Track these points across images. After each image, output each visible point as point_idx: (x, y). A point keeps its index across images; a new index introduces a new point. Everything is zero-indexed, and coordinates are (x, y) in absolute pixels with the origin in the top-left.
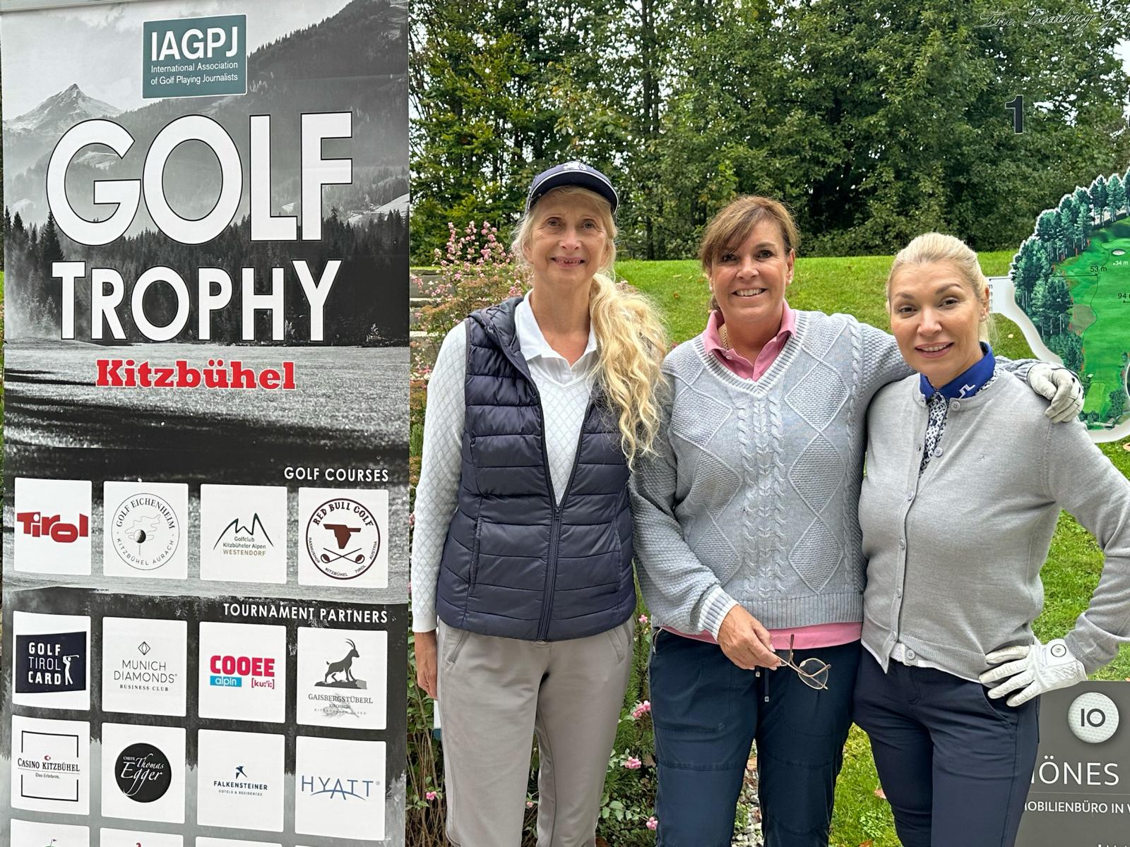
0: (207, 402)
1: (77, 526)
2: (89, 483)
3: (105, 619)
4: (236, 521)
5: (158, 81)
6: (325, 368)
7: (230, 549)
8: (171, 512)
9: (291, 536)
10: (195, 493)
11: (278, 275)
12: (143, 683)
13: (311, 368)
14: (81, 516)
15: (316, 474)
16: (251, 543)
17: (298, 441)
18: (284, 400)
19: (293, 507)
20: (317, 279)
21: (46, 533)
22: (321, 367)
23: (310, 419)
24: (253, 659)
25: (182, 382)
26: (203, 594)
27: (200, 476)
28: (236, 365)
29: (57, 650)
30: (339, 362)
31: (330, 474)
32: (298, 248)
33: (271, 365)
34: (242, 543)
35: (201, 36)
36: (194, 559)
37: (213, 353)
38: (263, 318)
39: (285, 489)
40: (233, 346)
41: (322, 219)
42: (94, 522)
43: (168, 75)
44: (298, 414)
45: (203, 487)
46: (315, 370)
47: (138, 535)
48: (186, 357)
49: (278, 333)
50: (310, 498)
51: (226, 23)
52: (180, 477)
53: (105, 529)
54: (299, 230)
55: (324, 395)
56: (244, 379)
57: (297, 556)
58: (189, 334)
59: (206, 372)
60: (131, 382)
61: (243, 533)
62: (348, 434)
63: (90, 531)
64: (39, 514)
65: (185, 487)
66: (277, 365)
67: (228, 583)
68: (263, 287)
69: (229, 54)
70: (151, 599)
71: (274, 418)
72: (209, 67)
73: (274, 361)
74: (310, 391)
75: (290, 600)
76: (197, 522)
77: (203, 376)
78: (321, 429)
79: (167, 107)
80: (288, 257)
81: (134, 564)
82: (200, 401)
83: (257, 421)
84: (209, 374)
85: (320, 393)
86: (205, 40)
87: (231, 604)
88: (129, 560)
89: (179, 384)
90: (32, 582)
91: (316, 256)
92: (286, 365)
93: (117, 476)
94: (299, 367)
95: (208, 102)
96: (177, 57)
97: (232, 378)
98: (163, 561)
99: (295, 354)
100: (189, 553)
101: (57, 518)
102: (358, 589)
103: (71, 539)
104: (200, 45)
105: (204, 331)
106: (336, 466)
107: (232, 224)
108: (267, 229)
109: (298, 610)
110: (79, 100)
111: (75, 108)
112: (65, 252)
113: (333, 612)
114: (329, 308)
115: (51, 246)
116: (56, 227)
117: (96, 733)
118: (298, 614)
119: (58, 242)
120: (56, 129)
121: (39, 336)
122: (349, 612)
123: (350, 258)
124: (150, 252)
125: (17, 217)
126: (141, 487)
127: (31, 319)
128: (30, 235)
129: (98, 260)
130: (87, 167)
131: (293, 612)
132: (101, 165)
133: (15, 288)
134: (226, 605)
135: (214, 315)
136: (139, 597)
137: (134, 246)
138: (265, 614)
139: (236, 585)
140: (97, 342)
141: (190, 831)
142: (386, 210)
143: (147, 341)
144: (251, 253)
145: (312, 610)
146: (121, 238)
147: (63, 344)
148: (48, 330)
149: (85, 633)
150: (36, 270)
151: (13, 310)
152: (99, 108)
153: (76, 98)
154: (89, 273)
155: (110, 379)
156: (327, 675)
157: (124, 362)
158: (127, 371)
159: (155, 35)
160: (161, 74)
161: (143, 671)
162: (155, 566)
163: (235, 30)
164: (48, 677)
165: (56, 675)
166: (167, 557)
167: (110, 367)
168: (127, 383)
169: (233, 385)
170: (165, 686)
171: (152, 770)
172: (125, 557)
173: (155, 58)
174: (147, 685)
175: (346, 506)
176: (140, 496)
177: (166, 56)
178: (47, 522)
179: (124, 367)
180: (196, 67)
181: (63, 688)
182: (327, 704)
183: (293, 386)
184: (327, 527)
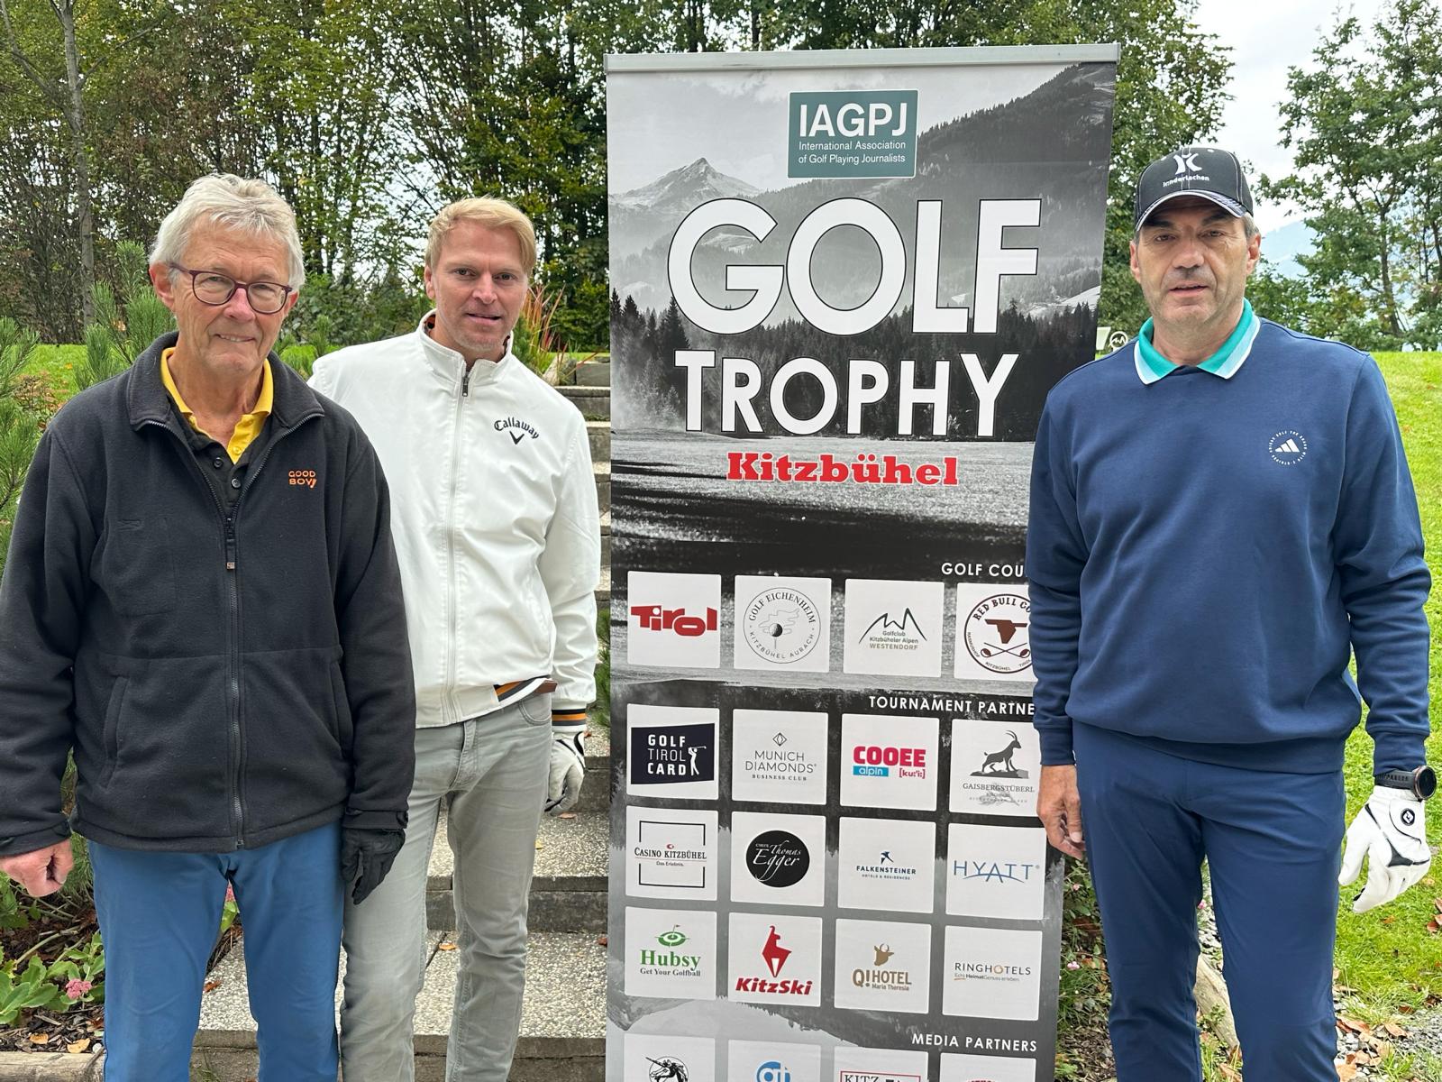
0: (855, 497)
1: (705, 620)
2: (718, 578)
3: (735, 711)
4: (886, 616)
5: (808, 159)
6: (994, 464)
7: (876, 643)
8: (811, 606)
9: (947, 631)
10: (838, 587)
11: (943, 369)
12: (778, 773)
13: (977, 463)
14: (709, 610)
15: (978, 570)
16: (902, 638)
17: (959, 537)
18: (944, 495)
19: (950, 602)
20: (989, 373)
21: (668, 626)
22: (989, 463)
23: (974, 515)
24: (902, 750)
25: (827, 476)
26: (846, 687)
27: (845, 571)
28: (890, 461)
29: (682, 742)
30: (1010, 458)
31: (995, 570)
32: (970, 341)
33: (930, 460)
34: (890, 637)
35: (861, 111)
36: (837, 653)
37: (863, 447)
38: (923, 415)
39: (942, 584)
40: (887, 441)
41: (998, 311)
42: (723, 615)
43: (819, 153)
44: (960, 510)
45: (849, 582)
46: (982, 466)
47: (773, 629)
48: (833, 451)
49: (940, 427)
50: (969, 594)
51: (893, 98)
52: (822, 571)
53: (736, 623)
54: (971, 322)
55: (990, 491)
56: (898, 474)
57: (953, 650)
58: (837, 426)
59: (854, 466)
60: (767, 476)
61: (893, 628)
62: (1017, 530)
63: (719, 624)
64: (659, 607)
65: (829, 581)
67: (875, 676)
68: (924, 379)
69: (895, 133)
70: (788, 692)
71: (931, 514)
72: (869, 146)
73: (934, 456)
74: (975, 487)
75: (945, 693)
76: (841, 617)
77: (851, 471)
78: (985, 525)
79: (817, 188)
80: (955, 349)
81: (768, 657)
82: (847, 496)
83: (912, 516)
84: (858, 468)
85: (986, 489)
86: (866, 116)
87: (877, 697)
88: (763, 654)
89: (822, 479)
90: (652, 675)
91: (989, 351)
92: (948, 460)
93: (750, 570)
94: (965, 462)
95: (867, 184)
96: (832, 134)
97: (884, 473)
98: (801, 654)
99: (959, 449)
100: (831, 647)
101: (682, 611)
102: (1022, 683)
103: (698, 632)
104: (861, 122)
105: (854, 424)
106: (1002, 563)
107: (891, 315)
108: (929, 321)
109: (953, 703)
110: (709, 177)
111: (703, 185)
112: (690, 340)
113: (992, 704)
114: (1001, 404)
115: (674, 332)
116: (679, 313)
117: (725, 822)
118: (953, 708)
119: (682, 329)
120: (680, 207)
121: (659, 427)
122: (1011, 705)
123: (1029, 351)
124: (793, 341)
125: (630, 301)
126: (777, 582)
127: (649, 409)
128: (647, 319)
129: (731, 349)
130: (718, 250)
131: (948, 705)
132: (735, 249)
133: (626, 376)
134: (872, 698)
135: (867, 409)
136: (775, 689)
137: (774, 336)
138: (916, 707)
139: (883, 678)
140: (729, 434)
141: (830, 913)
142: (1073, 302)
143: (787, 433)
144: (912, 345)
145: (968, 703)
146: (759, 326)
147: (689, 435)
148: (670, 421)
149: (713, 725)
150: (655, 358)
151: (623, 399)
152: (733, 186)
153: (705, 174)
154: (719, 362)
155: (743, 472)
156: (984, 766)
157: (760, 455)
158: (763, 464)
159: (804, 108)
160: (809, 152)
161: (778, 761)
162: (793, 659)
163: (904, 106)
164: (671, 768)
165: (680, 766)
166: (806, 651)
167: (743, 460)
168: (763, 477)
169: (885, 480)
170: (803, 775)
171: (787, 856)
172: (758, 650)
173: (803, 133)
174: (782, 774)
175: (1011, 601)
176: (776, 591)
177: (818, 132)
178: (669, 616)
179: (761, 459)
180: (854, 144)
181: (688, 778)
182: (984, 792)
183: (954, 482)
184: (989, 622)
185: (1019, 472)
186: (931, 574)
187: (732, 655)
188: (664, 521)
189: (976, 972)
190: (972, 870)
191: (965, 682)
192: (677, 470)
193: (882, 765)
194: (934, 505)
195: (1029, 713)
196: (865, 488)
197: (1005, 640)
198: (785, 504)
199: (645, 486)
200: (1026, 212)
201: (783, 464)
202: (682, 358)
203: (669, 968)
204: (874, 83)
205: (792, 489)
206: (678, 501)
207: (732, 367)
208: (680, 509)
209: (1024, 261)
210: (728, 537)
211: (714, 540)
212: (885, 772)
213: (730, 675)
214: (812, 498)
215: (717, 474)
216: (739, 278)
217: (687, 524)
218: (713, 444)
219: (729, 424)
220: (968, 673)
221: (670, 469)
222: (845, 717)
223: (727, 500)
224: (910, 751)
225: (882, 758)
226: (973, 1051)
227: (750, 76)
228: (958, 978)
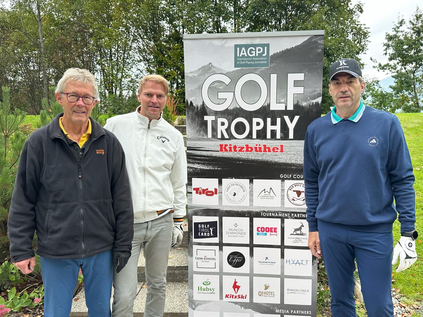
0: (255, 156)
1: (214, 192)
2: (217, 179)
3: (223, 217)
4: (265, 190)
5: (240, 63)
6: (294, 146)
7: (263, 197)
8: (244, 187)
9: (282, 194)
10: (251, 182)
11: (279, 120)
12: (235, 235)
13: (289, 146)
14: (215, 188)
15: (290, 176)
16: (269, 196)
17: (285, 167)
18: (280, 155)
19: (283, 186)
20: (291, 121)
21: (203, 193)
22: (292, 146)
23: (289, 161)
24: (270, 228)
25: (247, 151)
26: (254, 210)
27: (253, 177)
28: (265, 146)
29: (208, 226)
30: (298, 145)
31: (295, 176)
32: (286, 112)
33: (276, 145)
34: (266, 196)
35: (254, 49)
36: (251, 200)
37: (257, 142)
38: (273, 133)
39: (280, 181)
40: (264, 140)
41: (294, 104)
42: (219, 190)
43: (243, 61)
44: (285, 159)
45: (254, 180)
47: (233, 194)
48: (249, 143)
49: (278, 136)
50: (288, 183)
51: (263, 46)
52: (247, 177)
53: (223, 192)
54: (286, 107)
55: (293, 154)
56: (267, 150)
57: (284, 199)
58: (250, 136)
59: (255, 148)
60: (230, 150)
61: (267, 193)
62: (301, 165)
63: (218, 193)
64: (201, 188)
65: (248, 180)
66: (278, 146)
67: (262, 207)
68: (274, 123)
69: (264, 55)
70: (238, 212)
71: (277, 161)
72: (257, 59)
73: (277, 144)
74: (289, 153)
75: (282, 211)
76: (252, 190)
77: (254, 149)
78: (292, 164)
79: (243, 70)
80: (282, 114)
81: (232, 202)
82: (253, 156)
83: (271, 161)
84: (256, 148)
85: (292, 153)
86: (255, 51)
87: (263, 213)
88: (231, 201)
89: (246, 151)
90: (199, 207)
91: (292, 115)
92: (281, 145)
93: (226, 177)
94: (285, 146)
95: (257, 69)
96: (246, 55)
97: (263, 149)
98: (241, 201)
99: (284, 142)
100: (250, 199)
101: (207, 189)
102: (303, 208)
103: (212, 195)
104: (254, 52)
105: (254, 136)
106: (297, 174)
107: (264, 105)
108: (274, 107)
109: (285, 214)
110: (212, 68)
111: (211, 70)
112: (208, 113)
113: (295, 214)
114: (295, 130)
115: (203, 111)
116: (205, 105)
117: (221, 249)
118: (284, 215)
119: (206, 110)
120: (204, 76)
121: (200, 137)
122: (301, 214)
123: (302, 115)
124: (237, 113)
125: (191, 102)
126: (234, 180)
127: (197, 132)
128: (196, 107)
129: (220, 115)
130: (215, 88)
131: (283, 215)
132: (220, 88)
133: (191, 123)
134: (262, 213)
135: (258, 131)
136: (234, 211)
137: (231, 111)
138: (274, 216)
139: (264, 207)
140: (219, 139)
141: (251, 275)
142: (314, 101)
143: (236, 139)
144: (270, 114)
145: (289, 214)
146: (227, 109)
147: (208, 139)
148: (203, 136)
149: (217, 221)
150: (198, 118)
151: (190, 129)
152: (219, 70)
153: (211, 67)
154: (216, 119)
155: (224, 150)
156: (294, 232)
157: (228, 145)
158: (229, 147)
159: (238, 49)
160: (240, 61)
161: (236, 231)
162: (239, 202)
163: (266, 48)
164: (205, 234)
165: (208, 233)
166: (243, 200)
167: (224, 146)
168: (229, 151)
169: (264, 151)
170: (242, 235)
171: (239, 259)
172: (229, 200)
173: (238, 56)
174: (237, 235)
175: (300, 185)
176: (234, 183)
177: (242, 55)
178: (204, 190)
179: (229, 146)
180: (252, 59)
181: (210, 237)
182: (294, 240)
183: (283, 152)
184: (294, 191)
185: (301, 149)
186: (277, 178)
187: (222, 201)
188: (202, 164)
189: (293, 291)
190: (291, 262)
191: (288, 208)
192: (205, 149)
193: (265, 232)
194: (277, 158)
195: (306, 217)
196: (258, 154)
197: (299, 196)
198: (236, 158)
199: (196, 154)
200: (300, 77)
201: (235, 147)
202: (206, 118)
203: (206, 292)
204: (257, 41)
205: (237, 154)
206: (206, 158)
207: (220, 120)
208: (206, 160)
209: (300, 90)
210: (220, 168)
211: (216, 169)
212: (266, 234)
213: (221, 207)
214: (243, 157)
215: (216, 150)
216: (221, 95)
217: (208, 164)
218: (215, 142)
219: (219, 136)
220: (289, 206)
221: (203, 149)
222: (254, 218)
223: (219, 157)
224: (273, 228)
225: (265, 230)
226: (293, 314)
227: (223, 40)
228: (288, 293)
